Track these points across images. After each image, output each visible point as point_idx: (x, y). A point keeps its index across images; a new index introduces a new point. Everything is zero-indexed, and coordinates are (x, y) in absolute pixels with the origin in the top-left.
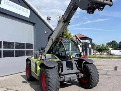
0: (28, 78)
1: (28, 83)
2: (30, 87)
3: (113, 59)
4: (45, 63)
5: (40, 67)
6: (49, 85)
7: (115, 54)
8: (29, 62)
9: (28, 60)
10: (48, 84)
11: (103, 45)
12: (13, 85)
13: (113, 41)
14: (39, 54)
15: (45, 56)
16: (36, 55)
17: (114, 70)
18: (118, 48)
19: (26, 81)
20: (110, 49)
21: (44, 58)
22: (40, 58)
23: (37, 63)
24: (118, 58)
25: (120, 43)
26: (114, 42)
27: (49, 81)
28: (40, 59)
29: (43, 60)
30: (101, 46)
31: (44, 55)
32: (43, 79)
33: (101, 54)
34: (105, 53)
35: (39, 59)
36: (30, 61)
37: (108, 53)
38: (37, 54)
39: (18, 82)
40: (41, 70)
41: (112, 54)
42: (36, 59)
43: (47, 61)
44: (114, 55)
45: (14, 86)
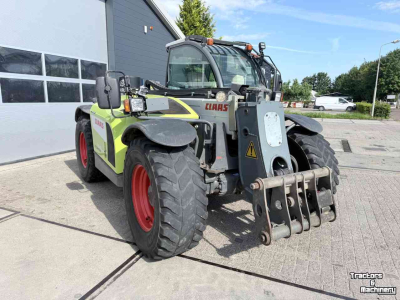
0: (85, 173)
1: (85, 189)
2: (95, 207)
3: (325, 120)
4: (145, 128)
5: (125, 140)
6: (164, 223)
7: (326, 108)
8: (84, 122)
9: (81, 115)
10: (162, 217)
11: (296, 83)
12: (37, 197)
13: (319, 74)
14: (120, 93)
15: (144, 99)
16: (106, 92)
17: (342, 150)
18: (332, 91)
19: (81, 182)
20: (313, 93)
21: (140, 109)
22: (122, 107)
23: (113, 125)
24: (337, 117)
25: (337, 79)
26: (321, 76)
27: (163, 207)
28: (124, 111)
29: (135, 114)
30: (291, 84)
31: (139, 96)
32: (137, 188)
33: (289, 106)
34: (299, 105)
35: (119, 111)
36: (87, 116)
37: (307, 103)
38: (108, 89)
39: (55, 185)
40: (128, 154)
41: (318, 107)
42: (109, 111)
43: (154, 121)
44: (324, 110)
45: (39, 199)
